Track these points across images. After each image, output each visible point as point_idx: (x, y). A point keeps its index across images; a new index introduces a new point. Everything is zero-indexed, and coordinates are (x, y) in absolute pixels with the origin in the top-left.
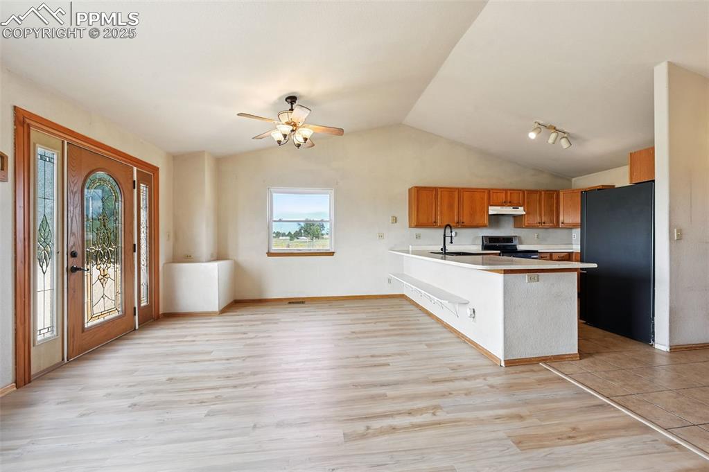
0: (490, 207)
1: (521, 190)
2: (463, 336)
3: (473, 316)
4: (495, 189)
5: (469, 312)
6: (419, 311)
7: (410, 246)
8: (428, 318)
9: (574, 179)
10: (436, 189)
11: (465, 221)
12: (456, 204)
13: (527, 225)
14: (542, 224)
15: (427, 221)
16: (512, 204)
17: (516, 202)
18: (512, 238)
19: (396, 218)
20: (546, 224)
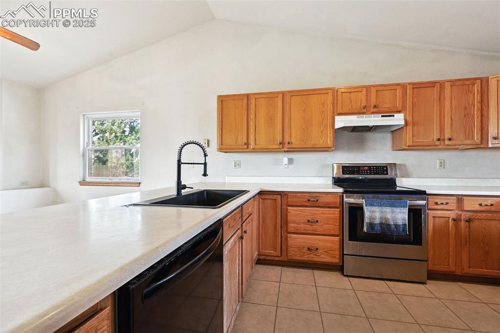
0: (337, 117)
1: (398, 85)
4: (348, 88)
7: (226, 178)
10: (248, 96)
11: (293, 140)
12: (280, 115)
13: (411, 144)
14: (445, 142)
15: (236, 143)
16: (380, 109)
17: (387, 106)
18: (386, 167)
19: (208, 141)
20: (455, 142)
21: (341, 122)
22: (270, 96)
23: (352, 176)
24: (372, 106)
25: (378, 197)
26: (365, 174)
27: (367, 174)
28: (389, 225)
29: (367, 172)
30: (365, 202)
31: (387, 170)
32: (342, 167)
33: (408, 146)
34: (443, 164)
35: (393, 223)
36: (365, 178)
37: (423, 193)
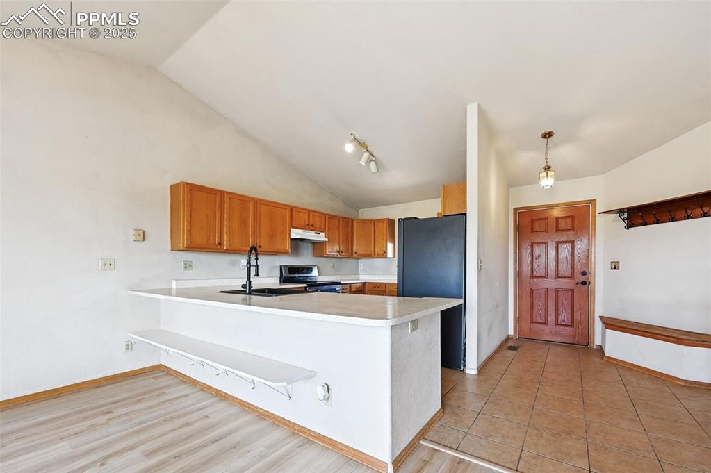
0: (292, 229)
1: (322, 213)
2: (303, 430)
3: (327, 396)
4: (299, 208)
5: (321, 392)
6: (201, 395)
7: (174, 282)
8: (223, 405)
9: (362, 210)
10: (221, 193)
11: (262, 245)
12: (251, 219)
14: (340, 254)
15: (207, 242)
16: (314, 228)
17: (317, 227)
18: (312, 268)
19: (144, 232)
20: (343, 254)
21: (296, 233)
22: (244, 200)
24: (311, 225)
32: (289, 268)
34: (334, 266)
37: (340, 284)
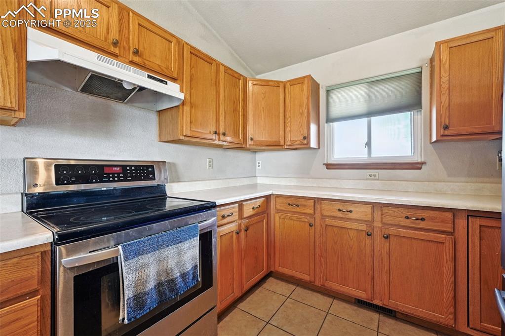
1: (171, 36)
13: (189, 133)
14: (219, 137)
16: (146, 62)
17: (157, 63)
18: (152, 167)
20: (229, 139)
23: (82, 187)
24: (131, 50)
25: (150, 229)
26: (114, 181)
27: (119, 181)
28: (173, 281)
29: (119, 177)
30: (124, 251)
31: (153, 173)
32: (56, 166)
33: (185, 136)
34: (211, 164)
35: (178, 274)
36: (115, 189)
37: (213, 206)
